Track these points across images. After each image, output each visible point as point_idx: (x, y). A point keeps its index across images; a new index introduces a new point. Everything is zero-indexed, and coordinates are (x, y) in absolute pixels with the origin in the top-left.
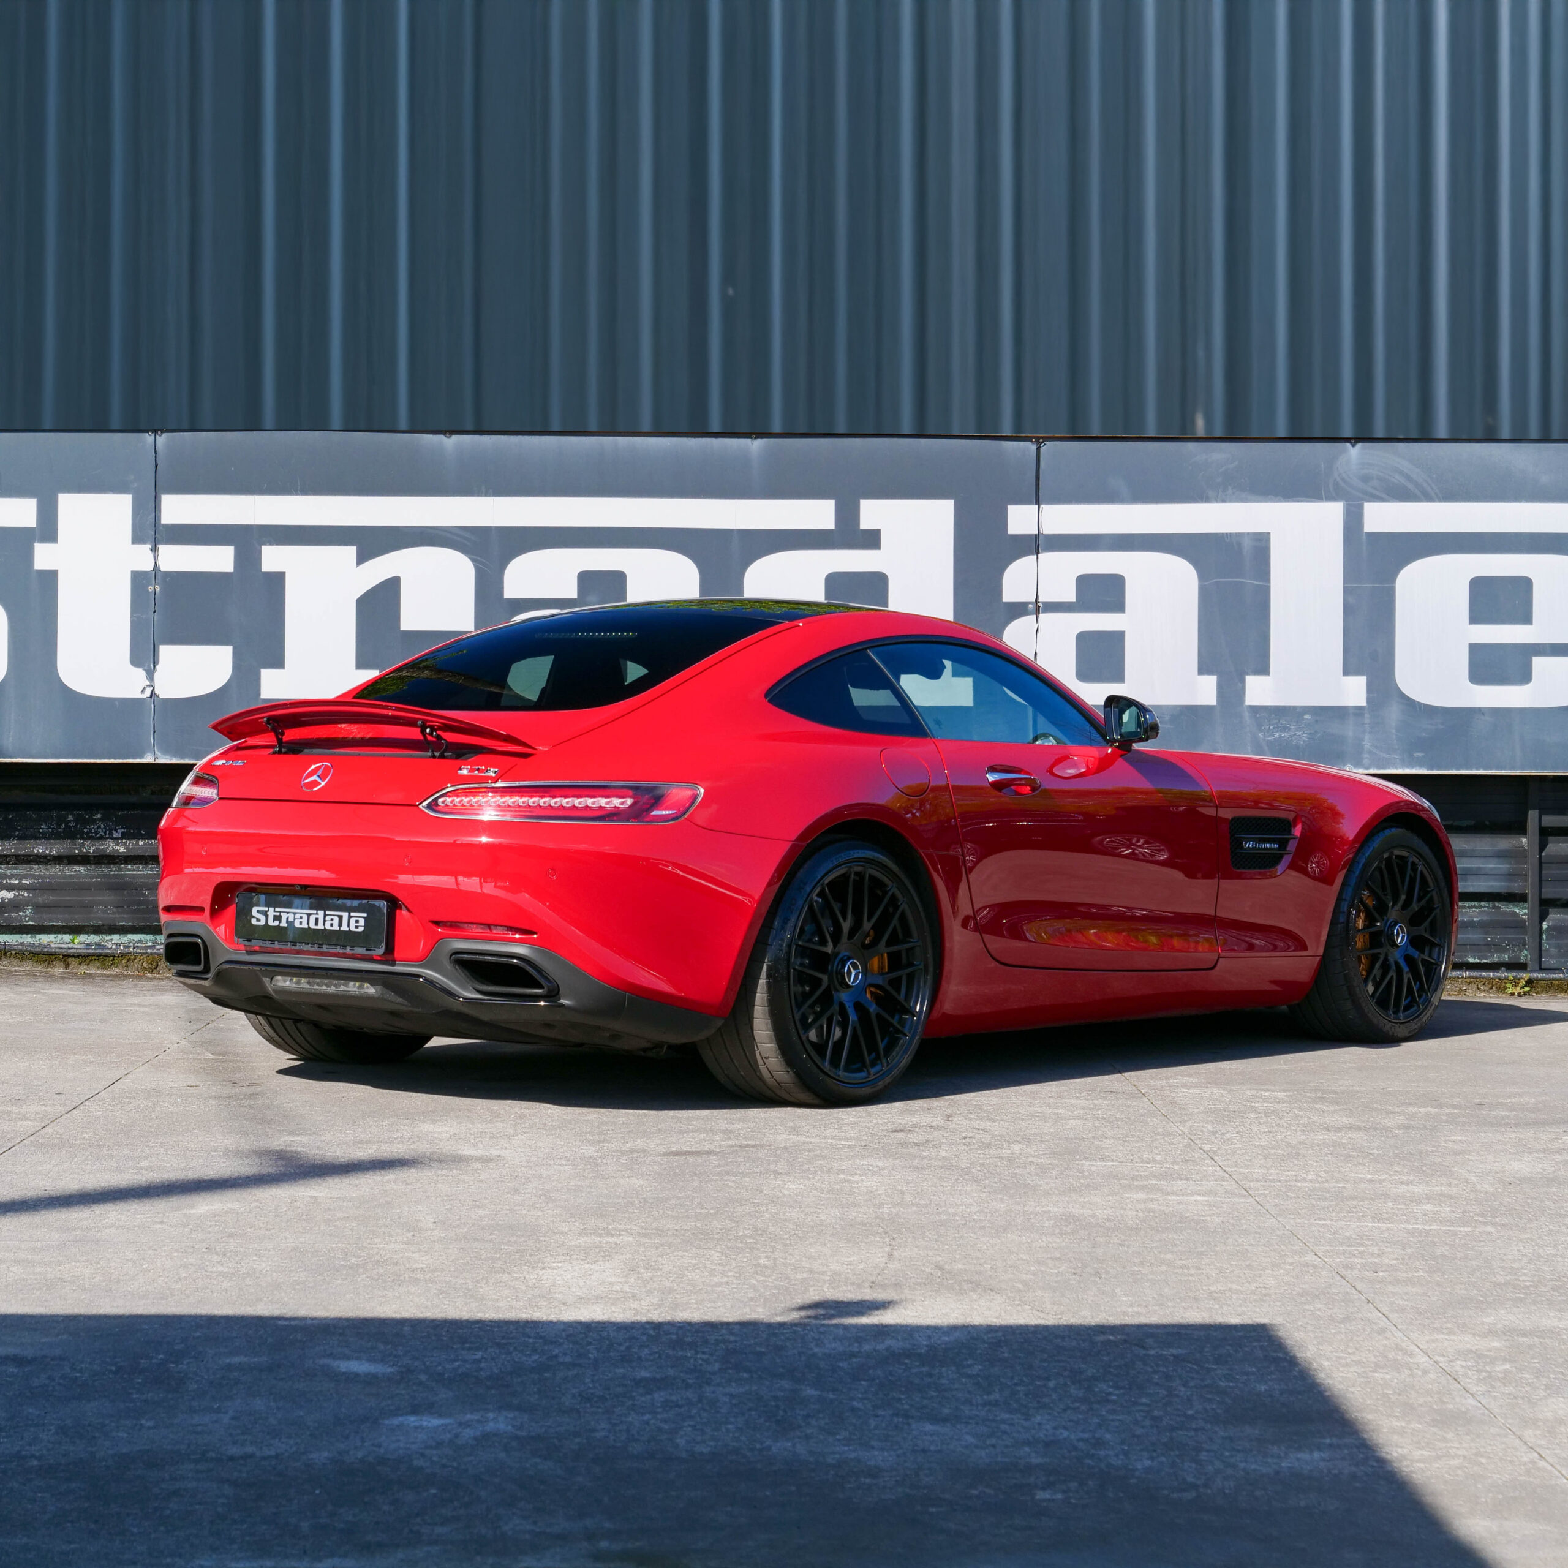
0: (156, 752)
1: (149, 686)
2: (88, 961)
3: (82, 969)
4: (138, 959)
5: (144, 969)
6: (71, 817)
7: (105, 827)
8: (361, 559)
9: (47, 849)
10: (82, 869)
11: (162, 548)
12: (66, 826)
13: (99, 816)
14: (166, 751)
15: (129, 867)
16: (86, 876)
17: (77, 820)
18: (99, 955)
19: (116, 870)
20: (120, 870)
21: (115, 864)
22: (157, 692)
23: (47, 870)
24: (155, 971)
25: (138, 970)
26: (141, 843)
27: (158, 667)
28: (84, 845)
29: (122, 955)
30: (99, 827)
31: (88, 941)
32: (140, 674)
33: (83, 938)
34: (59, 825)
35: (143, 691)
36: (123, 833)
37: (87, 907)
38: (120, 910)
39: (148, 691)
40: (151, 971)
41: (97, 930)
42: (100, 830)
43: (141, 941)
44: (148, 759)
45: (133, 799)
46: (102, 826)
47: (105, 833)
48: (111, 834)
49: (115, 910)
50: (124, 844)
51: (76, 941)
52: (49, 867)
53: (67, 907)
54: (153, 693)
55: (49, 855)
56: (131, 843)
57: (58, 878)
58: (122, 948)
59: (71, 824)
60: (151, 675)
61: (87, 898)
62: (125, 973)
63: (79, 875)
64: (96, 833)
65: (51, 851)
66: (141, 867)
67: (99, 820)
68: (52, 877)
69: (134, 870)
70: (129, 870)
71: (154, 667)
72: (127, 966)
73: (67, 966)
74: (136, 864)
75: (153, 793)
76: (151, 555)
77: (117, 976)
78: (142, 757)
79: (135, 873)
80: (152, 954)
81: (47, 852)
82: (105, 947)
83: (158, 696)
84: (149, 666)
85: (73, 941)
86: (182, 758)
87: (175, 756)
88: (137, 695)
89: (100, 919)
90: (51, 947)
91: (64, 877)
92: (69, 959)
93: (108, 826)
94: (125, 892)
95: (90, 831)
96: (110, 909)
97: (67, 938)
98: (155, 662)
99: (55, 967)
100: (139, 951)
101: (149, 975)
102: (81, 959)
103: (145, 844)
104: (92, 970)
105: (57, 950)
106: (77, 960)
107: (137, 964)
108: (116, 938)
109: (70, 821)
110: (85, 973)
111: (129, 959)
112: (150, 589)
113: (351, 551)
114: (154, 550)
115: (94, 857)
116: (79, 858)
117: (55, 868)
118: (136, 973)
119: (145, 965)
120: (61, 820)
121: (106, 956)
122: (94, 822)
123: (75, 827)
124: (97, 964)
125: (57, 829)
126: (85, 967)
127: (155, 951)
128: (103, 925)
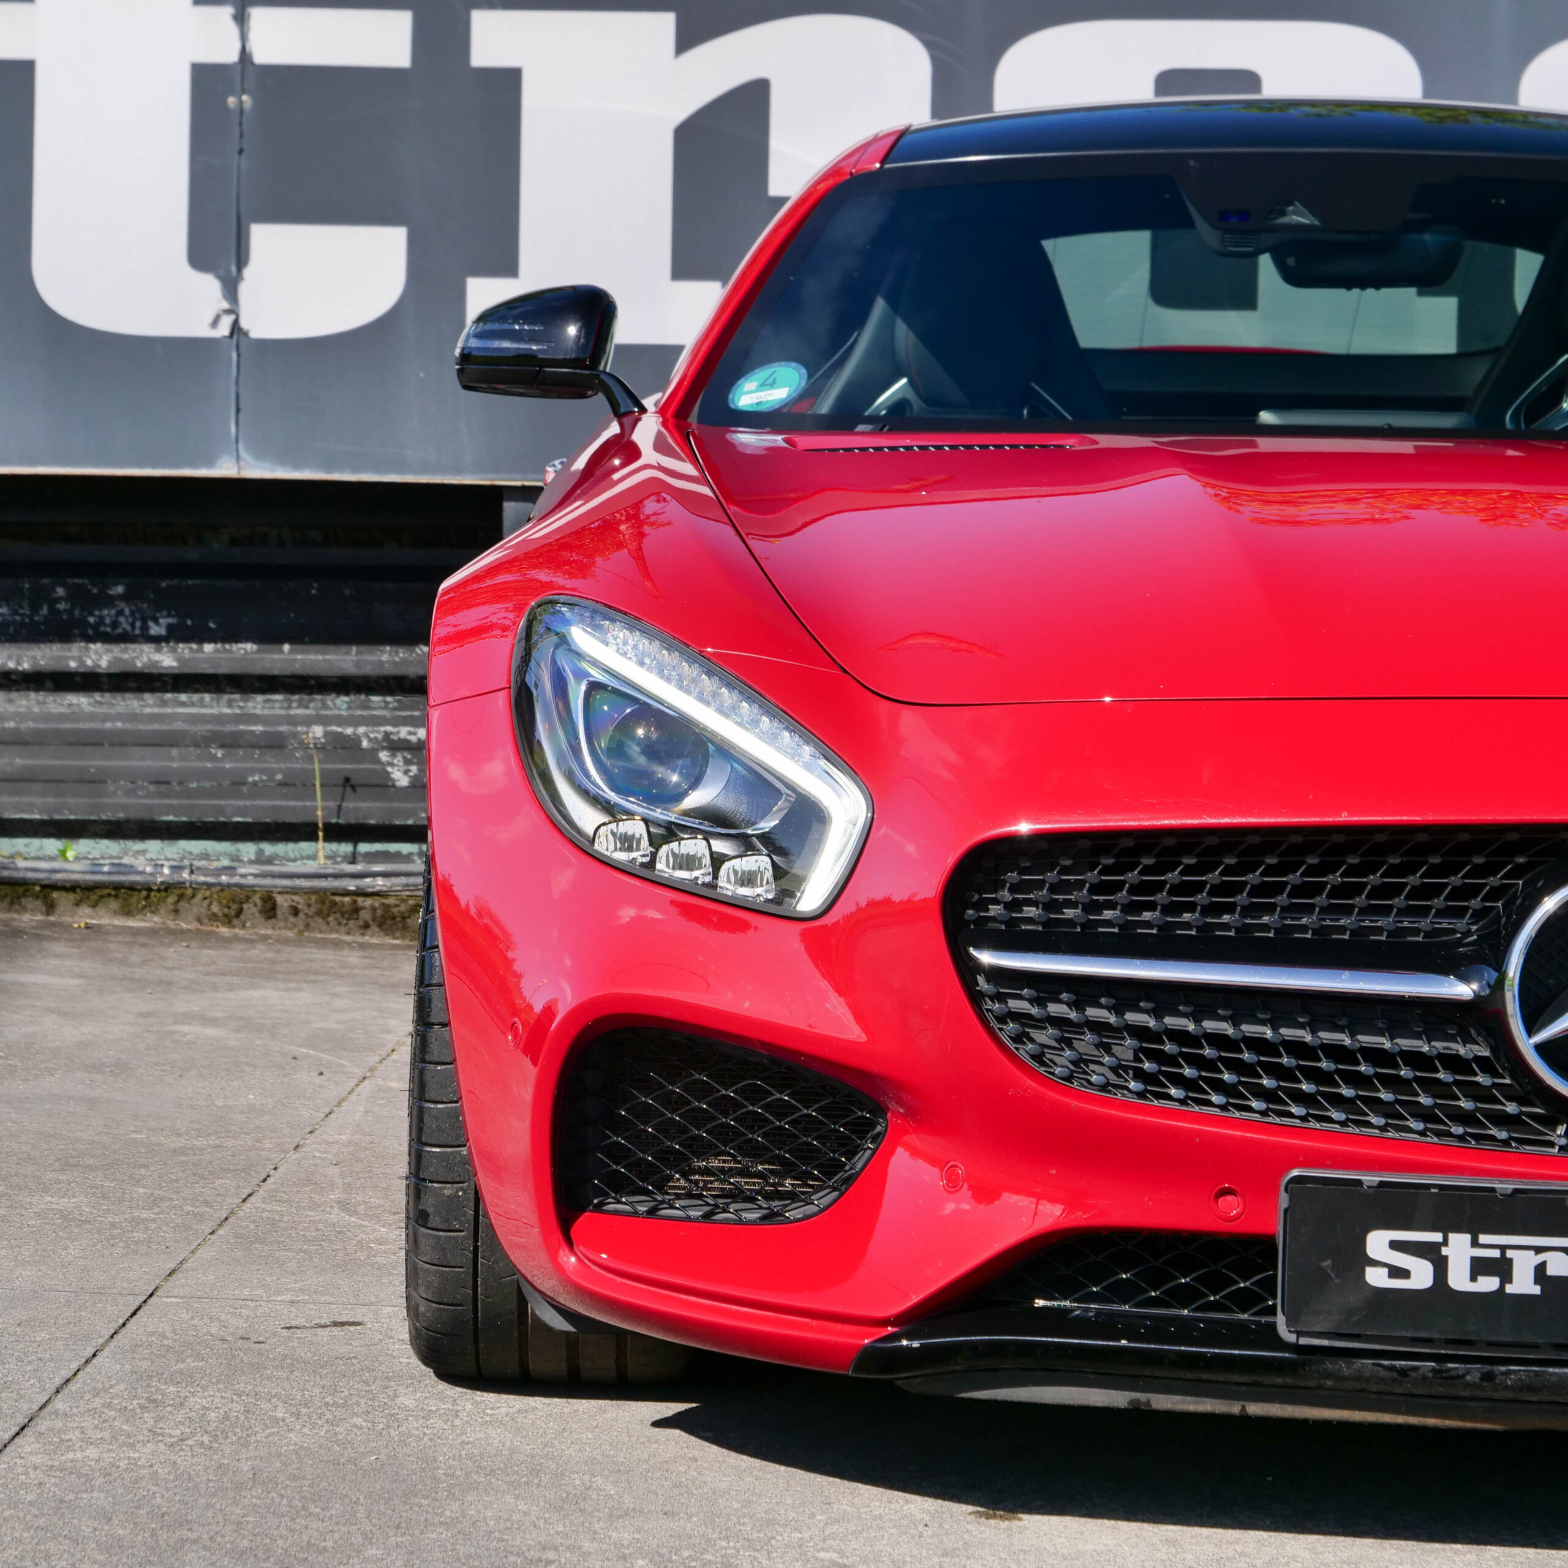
0: (243, 453)
1: (228, 312)
2: (94, 897)
3: (84, 916)
4: (199, 896)
5: (214, 917)
6: (60, 591)
7: (132, 613)
8: (685, 41)
9: (10, 658)
10: (82, 701)
11: (258, 15)
12: (53, 610)
13: (120, 589)
14: (261, 454)
15: (183, 697)
16: (92, 717)
17: (77, 596)
18: (117, 887)
19: (155, 705)
20: (164, 703)
21: (152, 690)
22: (244, 324)
23: (10, 701)
24: (235, 922)
25: (199, 920)
26: (208, 647)
27: (247, 272)
28: (87, 649)
29: (167, 888)
30: (120, 613)
31: (96, 854)
32: (209, 285)
33: (84, 846)
34: (35, 609)
35: (215, 323)
36: (170, 627)
37: (95, 781)
38: (163, 788)
39: (226, 322)
40: (228, 921)
41: (115, 830)
42: (122, 619)
43: (206, 856)
44: (225, 469)
45: (192, 554)
46: (127, 611)
47: (133, 625)
48: (145, 628)
49: (152, 788)
50: (174, 651)
51: (70, 855)
52: (14, 695)
53: (52, 781)
54: (236, 327)
55: (15, 672)
56: (185, 649)
57: (35, 718)
58: (166, 871)
59: (61, 606)
60: (231, 288)
61: (94, 762)
62: (171, 924)
63: (77, 716)
64: (115, 624)
65: (19, 663)
66: (207, 697)
67: (121, 597)
68: (21, 717)
69: (193, 704)
70: (183, 704)
71: (239, 270)
72: (176, 911)
73: (50, 908)
74: (197, 691)
75: (234, 542)
76: (233, 30)
77: (153, 932)
78: (210, 463)
79: (193, 710)
80: (229, 885)
81: (11, 665)
82: (130, 869)
83: (246, 334)
84: (229, 271)
85: (63, 853)
86: (297, 467)
87: (283, 463)
88: (205, 332)
89: (123, 807)
90: (17, 869)
91: (48, 717)
92: (55, 895)
93: (140, 610)
94: (175, 752)
95: (101, 621)
96: (144, 788)
97: (51, 845)
98: (242, 259)
99: (24, 909)
100: (202, 879)
101: (224, 930)
102: (79, 894)
103: (217, 651)
104: (105, 918)
105: (31, 875)
106: (72, 897)
107: (198, 906)
108: (153, 846)
109: (59, 600)
110: (88, 927)
111: (181, 897)
112: (231, 101)
113: (664, 23)
114: (241, 19)
115: (111, 676)
116: (78, 679)
117: (27, 697)
118: (194, 926)
119: (215, 908)
120: (40, 597)
121: (132, 888)
122: (110, 601)
123: (70, 612)
124: (114, 905)
125: (31, 617)
126: (88, 911)
127: (236, 880)
128: (127, 821)
